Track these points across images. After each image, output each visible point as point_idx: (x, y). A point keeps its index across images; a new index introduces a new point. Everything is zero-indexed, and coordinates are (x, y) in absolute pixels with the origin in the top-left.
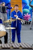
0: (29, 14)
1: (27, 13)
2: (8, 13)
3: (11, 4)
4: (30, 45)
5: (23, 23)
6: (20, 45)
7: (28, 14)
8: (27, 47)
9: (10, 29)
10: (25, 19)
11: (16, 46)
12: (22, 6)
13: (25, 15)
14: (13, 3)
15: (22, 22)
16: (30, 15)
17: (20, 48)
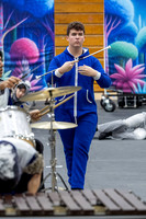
0: (134, 64)
1: (127, 59)
2: (44, 59)
3: (56, 21)
4: (139, 199)
5: (111, 102)
6: (98, 200)
7: (130, 62)
8: (127, 207)
9: (52, 131)
10: (119, 84)
11: (78, 205)
12: (105, 27)
13: (117, 66)
14: (65, 16)
15: (108, 97)
16: (139, 68)
17: (97, 210)
